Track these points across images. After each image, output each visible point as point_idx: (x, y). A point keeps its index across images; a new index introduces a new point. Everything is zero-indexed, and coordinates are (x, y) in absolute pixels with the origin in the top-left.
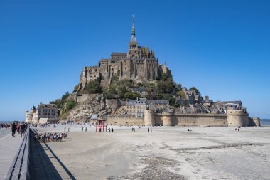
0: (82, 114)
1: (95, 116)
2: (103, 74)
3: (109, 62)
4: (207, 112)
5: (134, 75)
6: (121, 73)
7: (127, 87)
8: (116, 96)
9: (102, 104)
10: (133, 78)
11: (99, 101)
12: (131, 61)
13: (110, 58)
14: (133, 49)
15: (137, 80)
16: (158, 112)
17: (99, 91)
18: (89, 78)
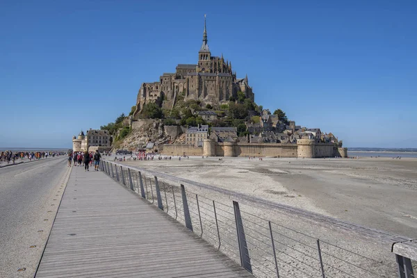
0: (137, 142)
1: (150, 145)
2: (165, 92)
3: (173, 79)
4: (278, 142)
5: (202, 94)
6: (187, 92)
7: (192, 110)
8: (177, 122)
9: (160, 132)
10: (201, 99)
11: (157, 127)
12: (200, 77)
13: (175, 71)
14: (204, 61)
15: (206, 101)
16: (219, 140)
17: (159, 115)
18: (148, 98)
